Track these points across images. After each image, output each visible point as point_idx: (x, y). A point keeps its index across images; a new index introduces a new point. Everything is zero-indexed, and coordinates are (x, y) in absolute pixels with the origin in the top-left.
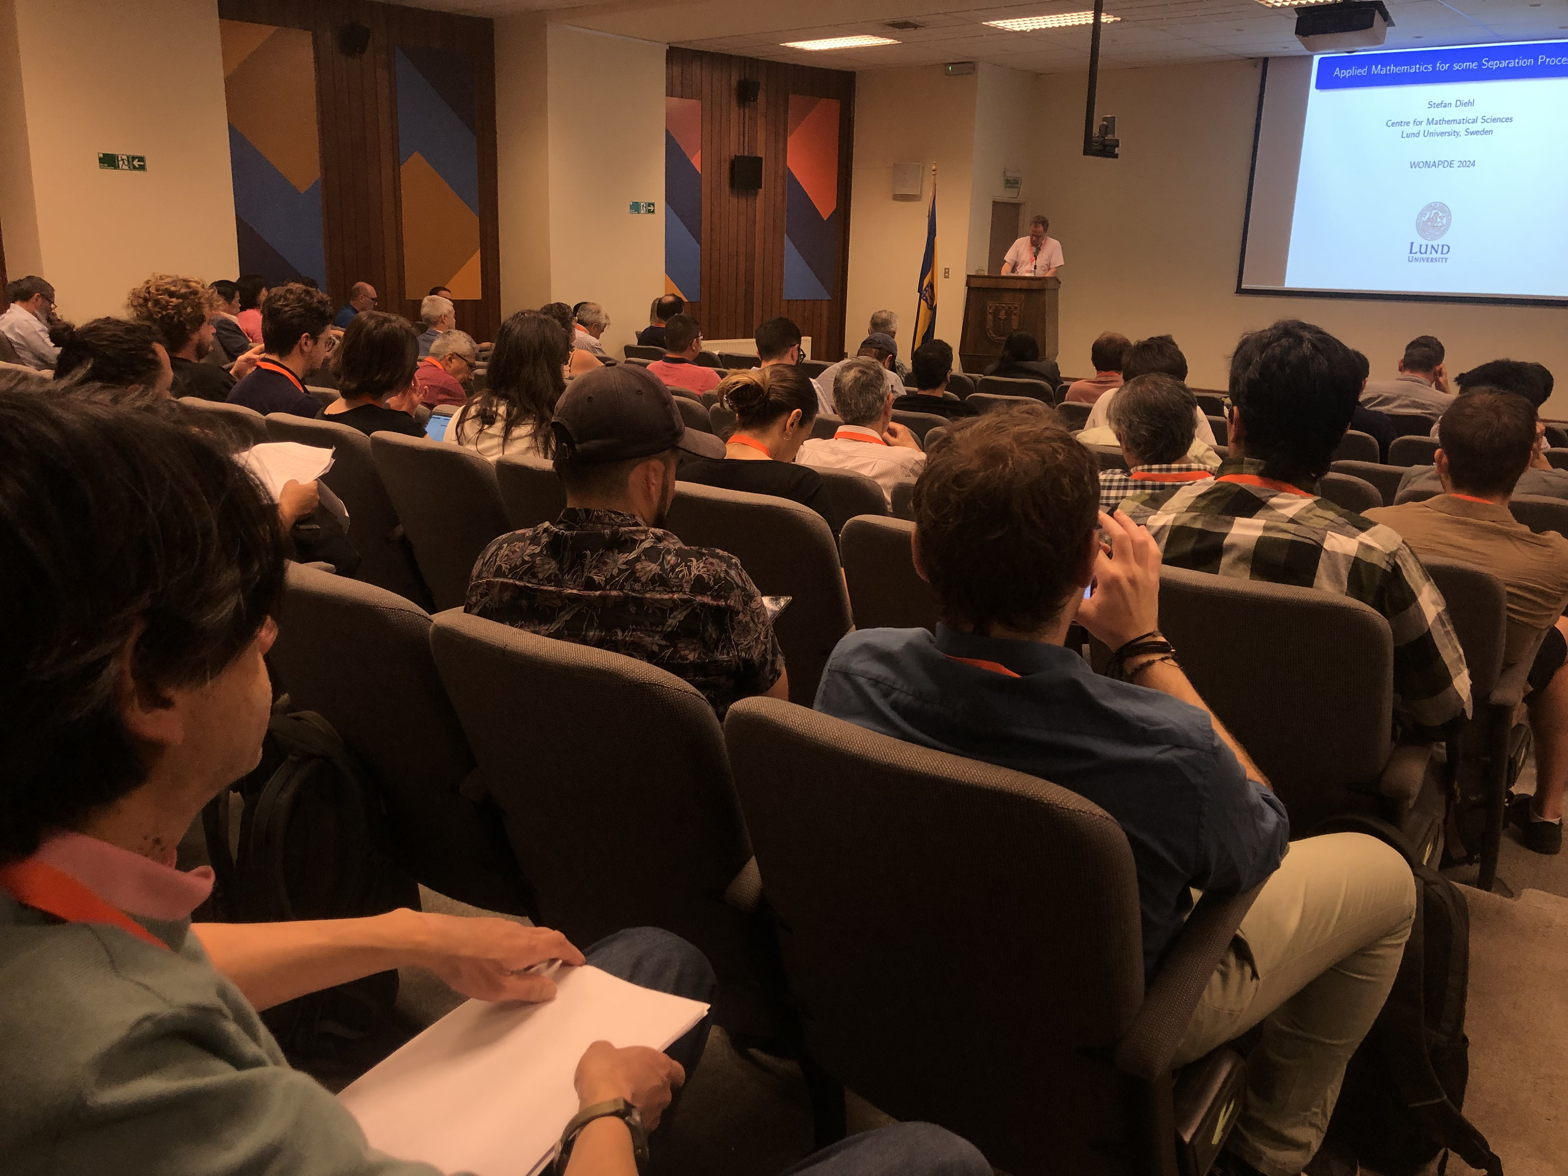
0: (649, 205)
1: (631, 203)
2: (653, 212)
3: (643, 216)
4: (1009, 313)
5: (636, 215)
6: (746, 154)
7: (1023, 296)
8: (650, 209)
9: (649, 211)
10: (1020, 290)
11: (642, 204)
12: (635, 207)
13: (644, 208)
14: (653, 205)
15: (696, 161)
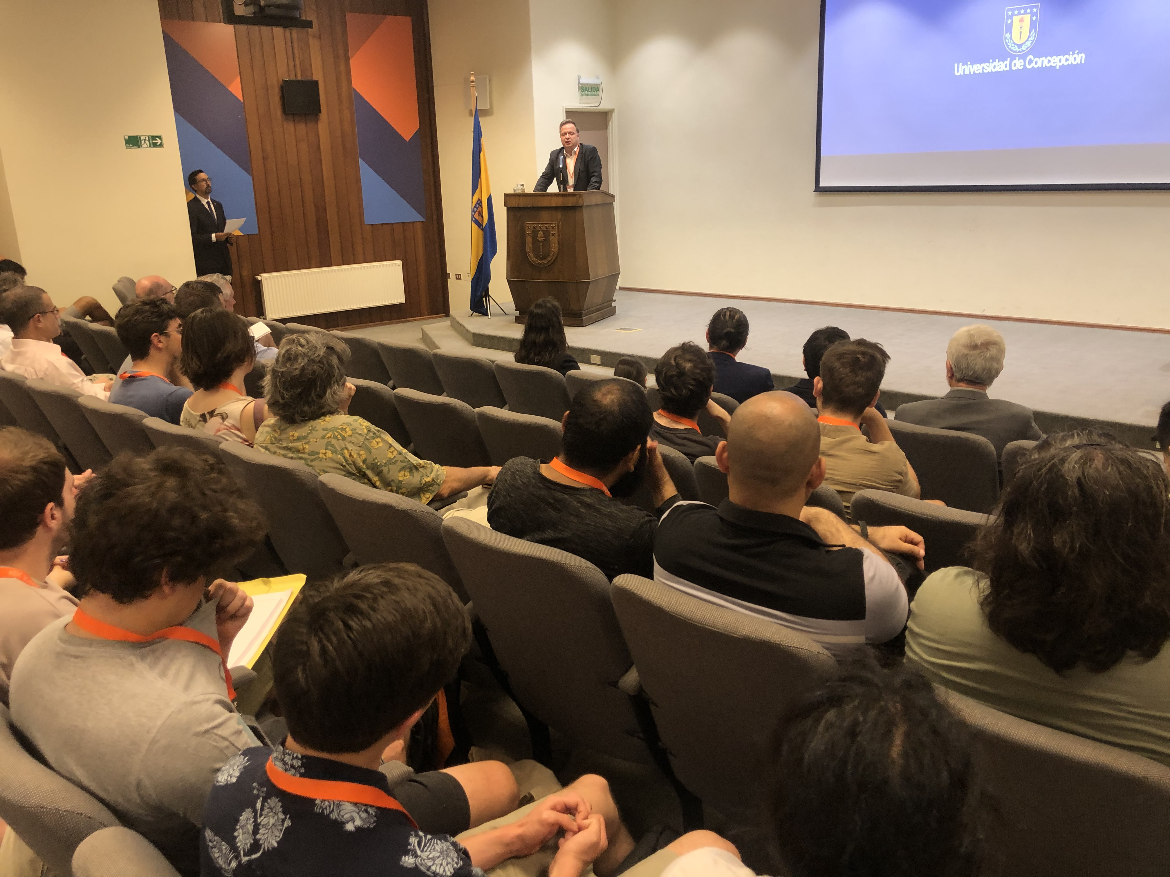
0: (154, 138)
1: (127, 138)
2: (161, 145)
3: (145, 152)
4: (547, 233)
5: (136, 151)
6: (299, 78)
7: (559, 215)
8: (155, 141)
9: (155, 145)
10: (556, 208)
11: (142, 138)
12: (133, 141)
13: (147, 142)
14: (160, 138)
15: (235, 88)
